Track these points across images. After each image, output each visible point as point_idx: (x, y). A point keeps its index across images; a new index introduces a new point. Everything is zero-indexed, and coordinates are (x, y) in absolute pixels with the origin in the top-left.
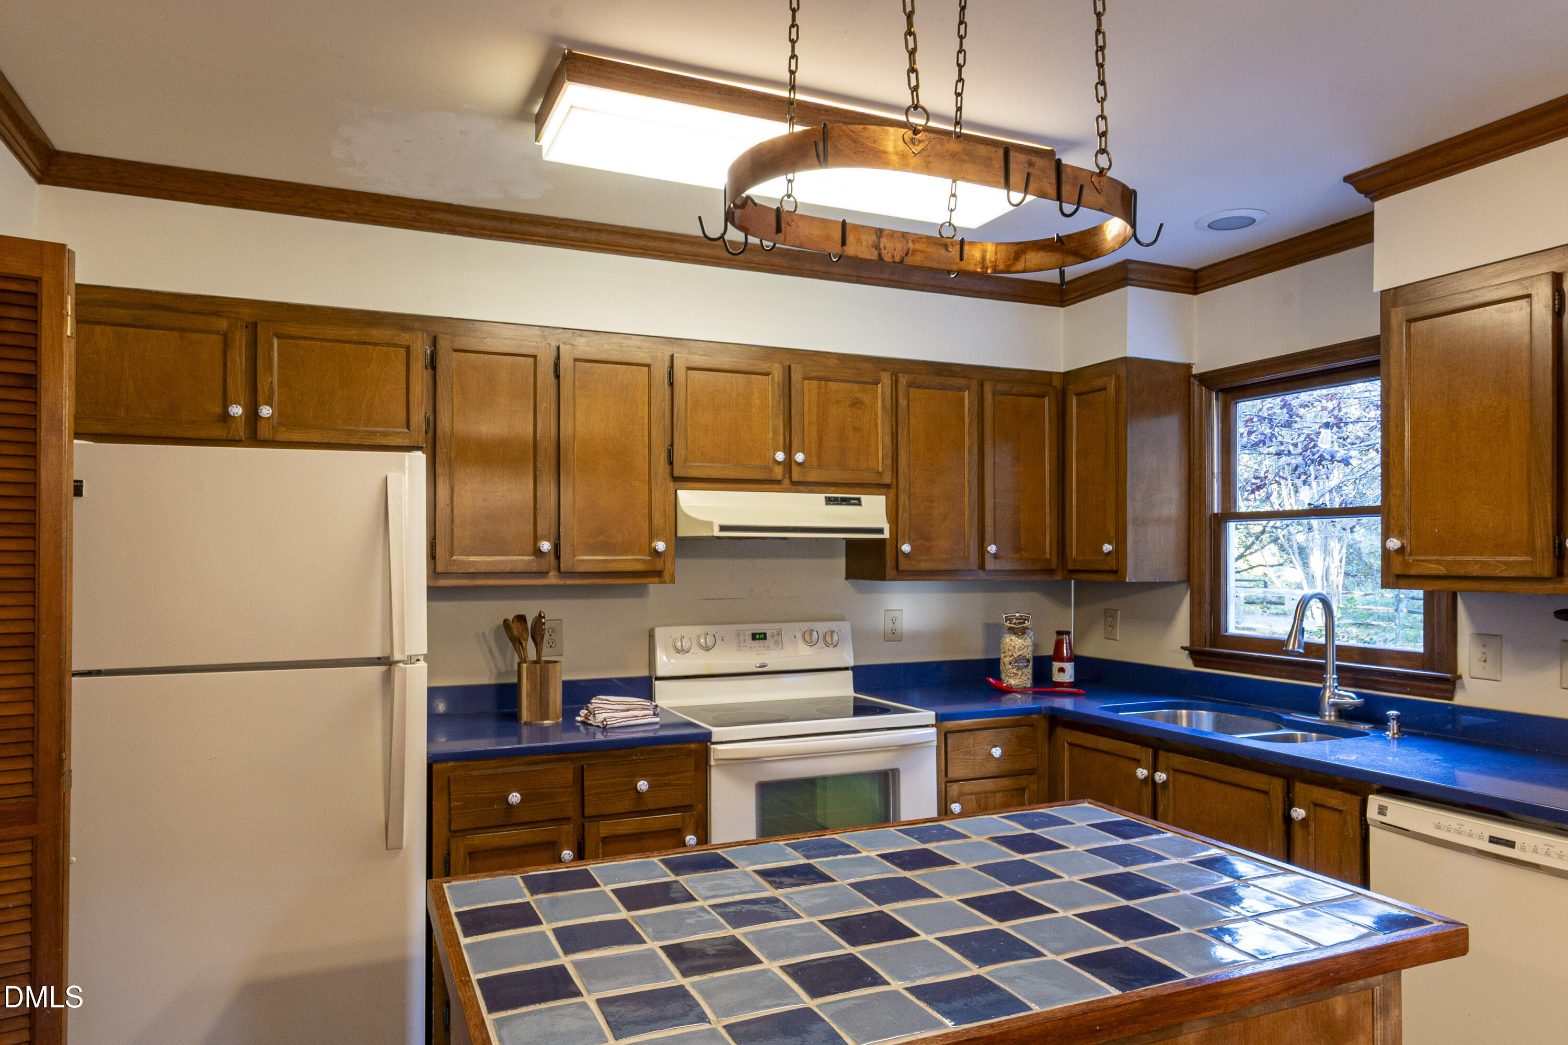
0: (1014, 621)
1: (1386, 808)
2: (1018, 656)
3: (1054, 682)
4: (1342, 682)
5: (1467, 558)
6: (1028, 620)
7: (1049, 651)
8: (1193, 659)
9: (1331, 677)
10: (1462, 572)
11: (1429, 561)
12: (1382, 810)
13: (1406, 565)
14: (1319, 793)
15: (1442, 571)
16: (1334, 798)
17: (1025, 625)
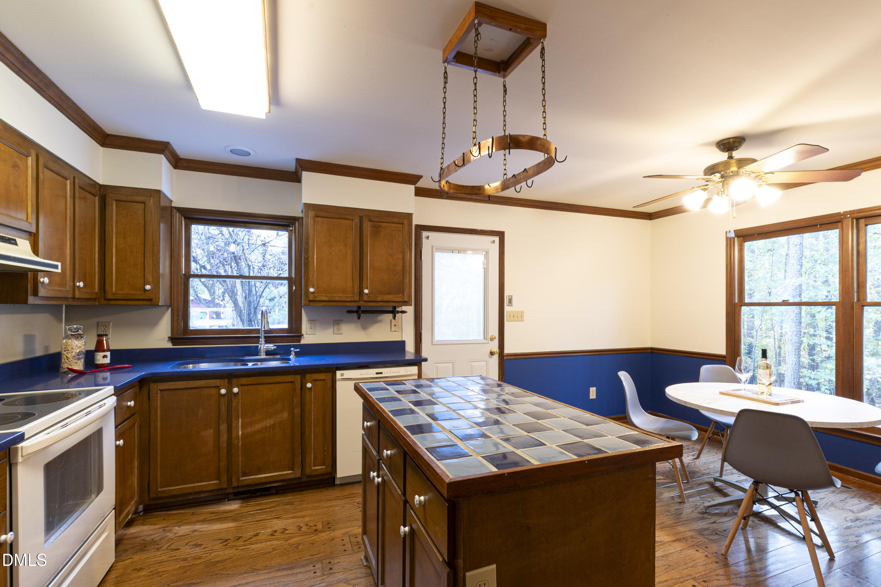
0: (73, 330)
1: (343, 374)
2: (79, 352)
3: (97, 364)
4: (267, 342)
5: (334, 295)
6: (81, 329)
7: (93, 348)
8: (172, 342)
9: (262, 340)
10: (333, 300)
11: (323, 296)
12: (342, 375)
13: (315, 297)
14: (316, 376)
15: (327, 299)
16: (322, 376)
17: (78, 332)
